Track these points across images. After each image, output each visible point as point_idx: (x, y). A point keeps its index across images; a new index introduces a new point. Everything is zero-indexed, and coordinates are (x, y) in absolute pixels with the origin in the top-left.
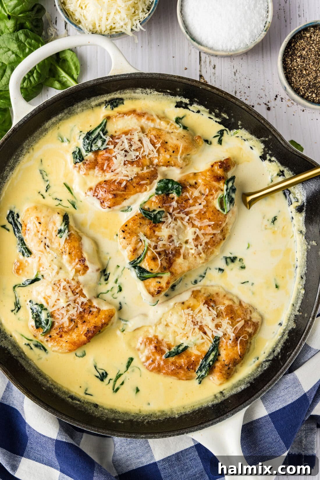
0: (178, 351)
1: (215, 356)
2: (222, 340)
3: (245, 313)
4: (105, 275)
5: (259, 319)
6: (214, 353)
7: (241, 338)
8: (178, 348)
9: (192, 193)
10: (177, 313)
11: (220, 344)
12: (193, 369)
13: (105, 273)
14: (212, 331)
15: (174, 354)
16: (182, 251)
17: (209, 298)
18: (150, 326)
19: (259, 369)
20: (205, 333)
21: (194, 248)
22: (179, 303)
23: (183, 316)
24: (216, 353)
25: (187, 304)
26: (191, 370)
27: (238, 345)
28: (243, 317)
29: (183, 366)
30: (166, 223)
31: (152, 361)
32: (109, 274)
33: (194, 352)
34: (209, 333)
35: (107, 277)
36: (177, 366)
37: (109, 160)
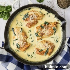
0: (41, 50)
7: (52, 48)
24: (48, 51)
29: (42, 53)
31: (37, 52)
34: (47, 47)
37: (29, 19)
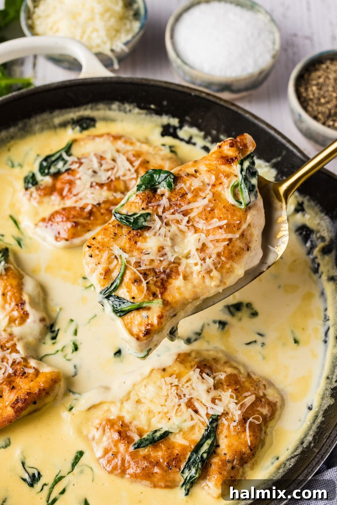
0: (154, 438)
1: (211, 445)
2: (221, 423)
3: (257, 388)
4: (53, 332)
5: (277, 397)
6: (209, 441)
7: (251, 419)
8: (153, 434)
9: (191, 185)
10: (155, 383)
11: (219, 429)
12: (176, 467)
13: (53, 330)
14: (207, 408)
15: (147, 442)
16: (181, 269)
17: (203, 363)
18: (113, 402)
19: (281, 471)
20: (196, 412)
21: (200, 262)
22: (158, 369)
23: (164, 387)
24: (213, 443)
25: (169, 371)
26: (174, 469)
27: (247, 429)
28: (252, 392)
29: (161, 461)
30: (154, 229)
31: (113, 455)
32: (58, 330)
33: (179, 440)
34: (202, 411)
35: (54, 335)
36: (152, 462)
37: (71, 183)
